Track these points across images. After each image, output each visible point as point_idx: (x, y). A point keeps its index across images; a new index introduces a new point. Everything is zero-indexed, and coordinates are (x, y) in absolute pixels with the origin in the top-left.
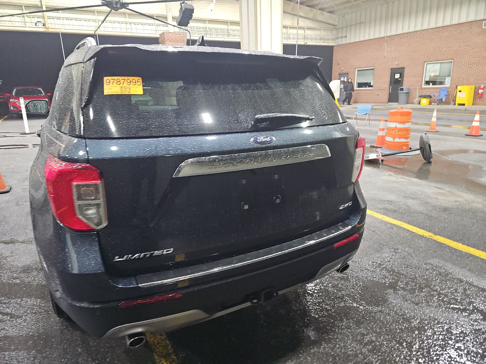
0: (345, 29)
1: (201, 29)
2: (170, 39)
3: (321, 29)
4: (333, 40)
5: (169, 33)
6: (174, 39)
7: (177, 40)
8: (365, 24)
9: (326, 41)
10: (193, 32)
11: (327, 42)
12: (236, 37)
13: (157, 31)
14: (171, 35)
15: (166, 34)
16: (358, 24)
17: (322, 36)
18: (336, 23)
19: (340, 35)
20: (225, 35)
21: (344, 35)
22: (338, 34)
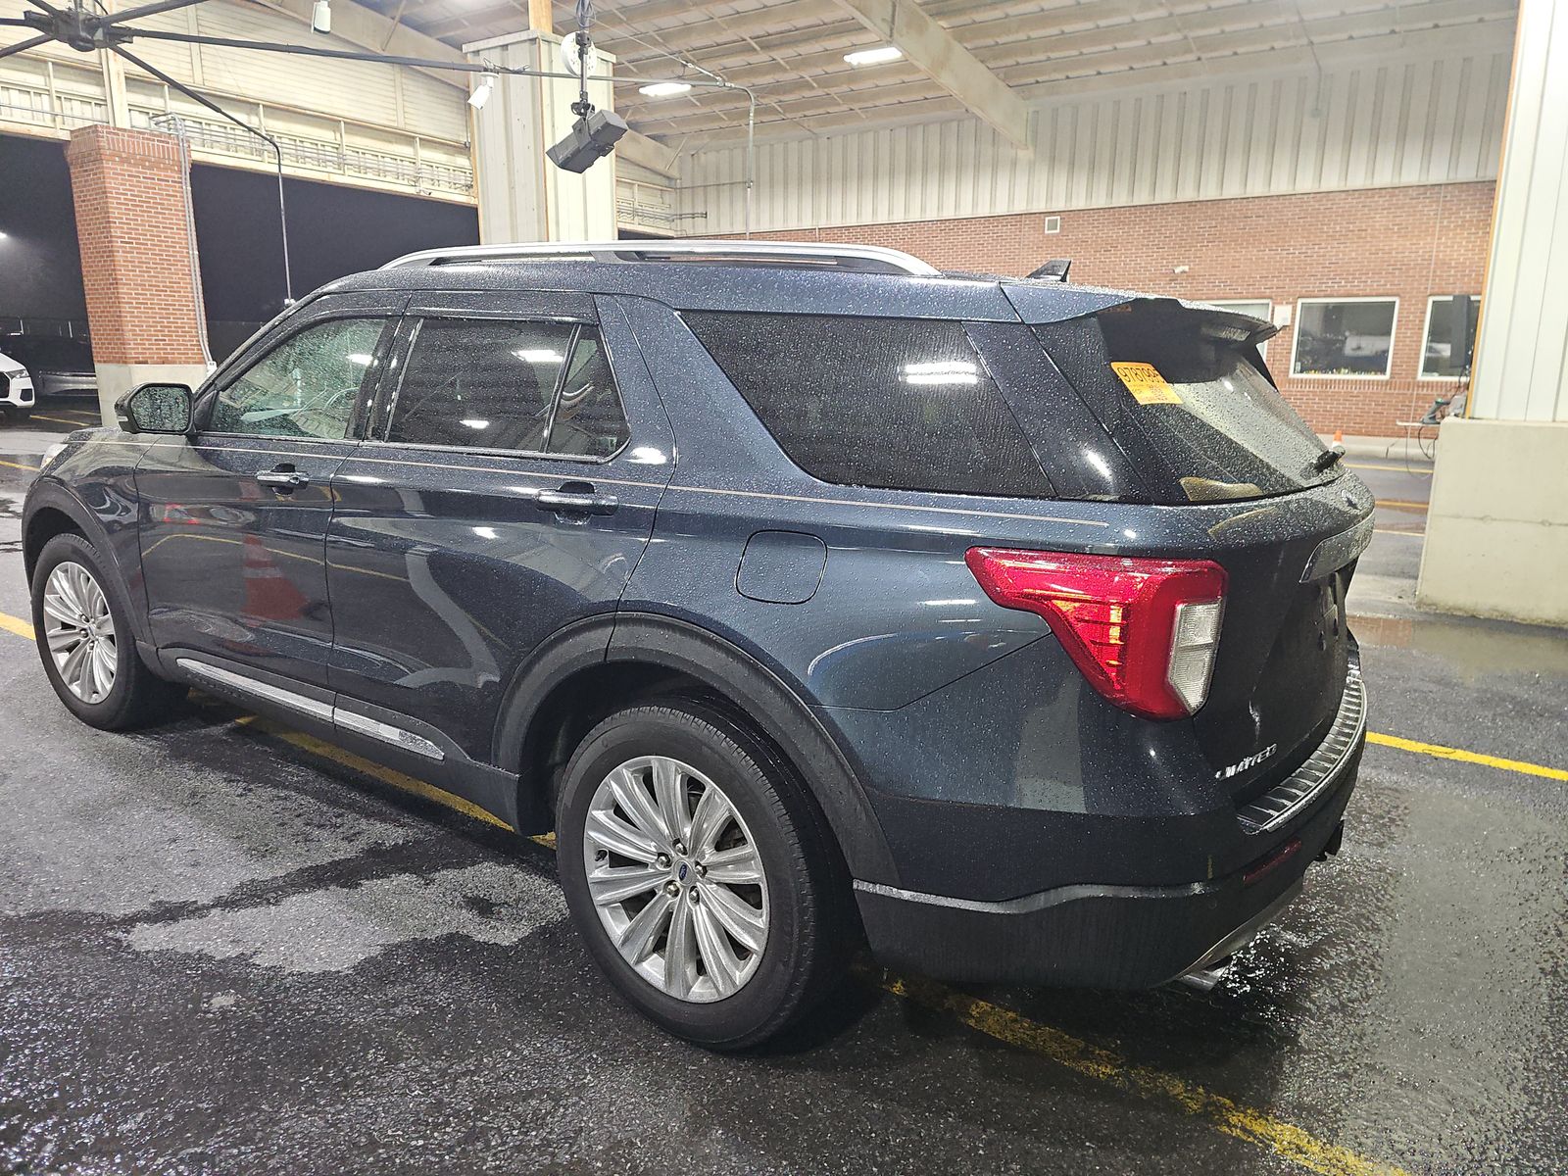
0: (700, 191)
1: (212, 128)
2: (124, 155)
3: (633, 184)
4: (667, 219)
5: (120, 133)
6: (138, 157)
7: (153, 160)
8: (758, 186)
9: (647, 221)
10: (205, 137)
11: (651, 224)
12: (369, 176)
13: (59, 119)
14: (126, 138)
15: (105, 134)
16: (739, 183)
17: (637, 206)
18: (674, 173)
19: (687, 210)
20: (328, 163)
21: (700, 209)
22: (681, 203)
